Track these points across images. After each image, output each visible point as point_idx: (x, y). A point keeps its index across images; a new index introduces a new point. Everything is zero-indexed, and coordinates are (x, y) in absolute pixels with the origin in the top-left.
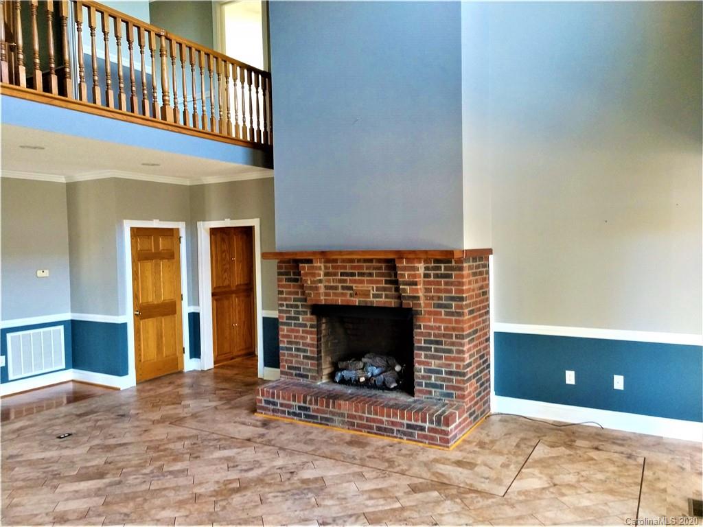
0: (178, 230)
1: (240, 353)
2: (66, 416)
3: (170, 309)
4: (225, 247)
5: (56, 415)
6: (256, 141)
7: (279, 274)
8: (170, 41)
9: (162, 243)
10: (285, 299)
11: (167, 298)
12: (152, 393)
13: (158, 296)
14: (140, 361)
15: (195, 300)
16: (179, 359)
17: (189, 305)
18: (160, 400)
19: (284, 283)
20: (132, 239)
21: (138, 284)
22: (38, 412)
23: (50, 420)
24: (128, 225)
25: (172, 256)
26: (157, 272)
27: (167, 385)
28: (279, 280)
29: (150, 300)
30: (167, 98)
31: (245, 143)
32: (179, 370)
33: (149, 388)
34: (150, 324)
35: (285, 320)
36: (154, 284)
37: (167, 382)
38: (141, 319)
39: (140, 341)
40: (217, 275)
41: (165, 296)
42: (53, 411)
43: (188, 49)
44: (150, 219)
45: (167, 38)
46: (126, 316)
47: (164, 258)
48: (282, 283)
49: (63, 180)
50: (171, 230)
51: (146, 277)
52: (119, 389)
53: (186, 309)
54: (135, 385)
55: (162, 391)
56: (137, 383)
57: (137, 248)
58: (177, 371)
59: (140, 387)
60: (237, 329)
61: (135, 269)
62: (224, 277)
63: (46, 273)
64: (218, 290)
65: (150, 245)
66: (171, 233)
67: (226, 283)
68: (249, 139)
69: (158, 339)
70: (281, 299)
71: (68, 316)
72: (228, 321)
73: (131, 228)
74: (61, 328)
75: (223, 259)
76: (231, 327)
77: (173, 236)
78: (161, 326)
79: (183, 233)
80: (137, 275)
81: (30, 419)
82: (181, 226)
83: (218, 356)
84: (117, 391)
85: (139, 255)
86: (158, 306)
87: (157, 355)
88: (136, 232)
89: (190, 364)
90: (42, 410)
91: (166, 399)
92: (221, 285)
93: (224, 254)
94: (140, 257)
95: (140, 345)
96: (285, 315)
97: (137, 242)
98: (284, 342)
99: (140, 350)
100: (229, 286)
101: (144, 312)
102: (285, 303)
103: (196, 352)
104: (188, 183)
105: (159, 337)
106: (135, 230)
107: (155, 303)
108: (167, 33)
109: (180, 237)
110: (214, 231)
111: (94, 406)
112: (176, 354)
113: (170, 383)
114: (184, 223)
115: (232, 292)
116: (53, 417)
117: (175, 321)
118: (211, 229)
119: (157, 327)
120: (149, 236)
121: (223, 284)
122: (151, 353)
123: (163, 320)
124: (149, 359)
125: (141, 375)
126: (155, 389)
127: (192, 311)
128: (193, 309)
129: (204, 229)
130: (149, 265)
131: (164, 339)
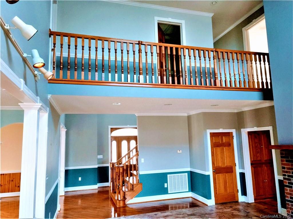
0: (232, 133)
1: (270, 196)
2: (183, 214)
3: (230, 170)
4: (256, 141)
5: (180, 212)
6: (265, 87)
7: (282, 157)
8: (218, 52)
9: (225, 139)
10: (287, 172)
11: (228, 165)
12: (221, 211)
13: (224, 163)
14: (217, 193)
15: (242, 166)
16: (236, 195)
17: (239, 169)
18: (223, 215)
19: (285, 162)
20: (211, 137)
21: (214, 157)
22: (175, 209)
23: (178, 214)
24: (209, 132)
25: (230, 145)
26: (222, 152)
27: (229, 208)
28: (282, 161)
29: (220, 165)
30: (216, 76)
31: (259, 90)
32: (236, 200)
33: (220, 207)
34: (221, 176)
35: (287, 184)
36: (222, 158)
37: (230, 206)
38: (216, 174)
39: (216, 183)
40: (253, 154)
41: (227, 163)
42: (180, 210)
43: (226, 53)
44: (219, 129)
45: (216, 51)
46: (210, 172)
47: (226, 146)
48: (283, 163)
49: (186, 115)
50: (229, 133)
51: (218, 155)
52: (207, 205)
53: (238, 171)
54: (215, 204)
55: (225, 210)
56: (216, 204)
57: (213, 142)
58: (234, 201)
59: (217, 206)
60: (267, 183)
61: (212, 151)
62: (258, 155)
63: (181, 152)
64: (253, 162)
65: (219, 140)
66: (229, 135)
67: (259, 159)
68: (261, 87)
69: (224, 184)
70: (284, 172)
71: (189, 169)
72: (261, 179)
73: (210, 133)
74: (187, 174)
75: (256, 147)
76: (263, 182)
77: (229, 136)
78: (226, 178)
79: (234, 134)
80: (214, 153)
81: (171, 212)
82: (234, 131)
83: (257, 196)
84: (207, 206)
85: (214, 145)
86: (224, 168)
87: (225, 192)
88: (213, 135)
89: (241, 199)
90: (176, 209)
91: (226, 215)
92: (256, 160)
93: (256, 144)
94: (215, 145)
95: (216, 186)
96: (287, 181)
97: (213, 139)
98: (288, 197)
99: (216, 188)
100: (260, 160)
101: (217, 171)
102: (287, 174)
103: (244, 193)
104: (236, 111)
105: (225, 183)
106: (212, 133)
107: (223, 166)
108: (216, 50)
109: (233, 136)
110: (250, 133)
111: (195, 212)
112: (234, 192)
113: (230, 207)
114: (235, 129)
115: (263, 163)
116: (179, 213)
117: (233, 176)
118: (248, 132)
119: (224, 178)
120: (218, 136)
121: (257, 159)
122: (222, 190)
123: (227, 175)
124: (221, 193)
125: (217, 200)
126: (223, 209)
127: (241, 172)
128: (241, 171)
129: (244, 132)
130: (219, 149)
131: (227, 184)
